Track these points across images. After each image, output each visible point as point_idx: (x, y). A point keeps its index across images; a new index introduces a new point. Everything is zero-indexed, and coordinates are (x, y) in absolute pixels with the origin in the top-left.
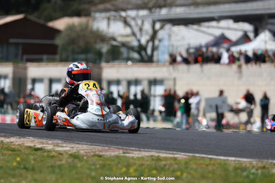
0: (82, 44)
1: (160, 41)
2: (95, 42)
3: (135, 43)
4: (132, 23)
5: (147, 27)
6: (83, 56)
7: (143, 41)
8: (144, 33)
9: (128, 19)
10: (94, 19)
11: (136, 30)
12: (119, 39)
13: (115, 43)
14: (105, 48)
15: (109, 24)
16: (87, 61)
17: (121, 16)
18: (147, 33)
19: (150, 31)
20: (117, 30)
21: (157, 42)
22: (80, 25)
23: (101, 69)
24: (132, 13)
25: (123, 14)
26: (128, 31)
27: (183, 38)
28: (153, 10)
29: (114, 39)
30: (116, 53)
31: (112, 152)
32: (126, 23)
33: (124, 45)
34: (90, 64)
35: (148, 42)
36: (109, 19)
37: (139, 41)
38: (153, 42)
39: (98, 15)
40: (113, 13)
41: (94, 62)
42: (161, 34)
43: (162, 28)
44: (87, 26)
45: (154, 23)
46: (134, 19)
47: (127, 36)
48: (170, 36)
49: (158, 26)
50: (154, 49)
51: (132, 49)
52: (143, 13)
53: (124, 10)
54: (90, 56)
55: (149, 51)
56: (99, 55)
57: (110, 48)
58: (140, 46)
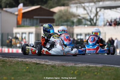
0: (65, 18)
1: (99, 16)
2: (71, 17)
3: (88, 18)
4: (87, 9)
5: (94, 10)
6: (65, 23)
7: (92, 17)
8: (92, 13)
9: (86, 7)
10: (70, 7)
11: (89, 12)
12: (82, 16)
13: (79, 18)
14: (75, 20)
15: (77, 10)
16: (67, 25)
17: (82, 6)
18: (94, 13)
21: (98, 17)
22: (64, 10)
23: (73, 29)
24: (87, 4)
25: (83, 5)
26: (85, 12)
27: (109, 15)
28: (96, 3)
29: (79, 16)
30: (80, 22)
32: (84, 9)
33: (84, 18)
34: (69, 27)
35: (94, 17)
36: (77, 7)
37: (90, 16)
38: (96, 17)
39: (72, 5)
40: (79, 5)
41: (71, 26)
42: (100, 13)
43: (100, 11)
44: (67, 10)
45: (97, 9)
46: (88, 7)
47: (85, 14)
48: (104, 14)
50: (97, 20)
51: (87, 20)
52: (92, 4)
53: (83, 3)
54: (69, 23)
55: (95, 21)
56: (73, 23)
57: (77, 20)
58: (91, 19)
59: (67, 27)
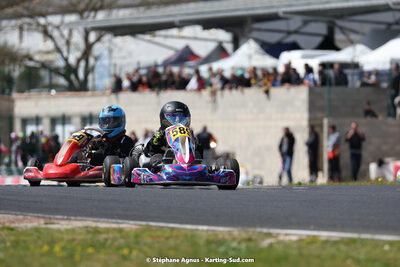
1: (96, 59)
2: (3, 64)
3: (61, 63)
4: (56, 34)
5: (78, 38)
7: (72, 60)
8: (72, 47)
9: (50, 28)
11: (61, 43)
12: (38, 58)
13: (31, 64)
14: (17, 72)
15: (21, 37)
17: (38, 24)
18: (77, 49)
19: (82, 46)
20: (33, 44)
21: (92, 61)
23: (12, 101)
24: (55, 19)
25: (42, 21)
26: (50, 45)
27: (130, 54)
28: (86, 14)
29: (31, 59)
30: (32, 80)
31: (29, 223)
32: (46, 34)
33: (44, 65)
35: (79, 61)
36: (21, 29)
37: (66, 60)
38: (87, 61)
39: (4, 23)
40: (27, 20)
42: (97, 49)
43: (98, 39)
45: (87, 33)
46: (58, 27)
47: (48, 53)
48: (110, 51)
49: (92, 37)
50: (87, 72)
51: (56, 71)
52: (72, 18)
53: (44, 15)
55: (81, 75)
56: (9, 81)
58: (68, 66)
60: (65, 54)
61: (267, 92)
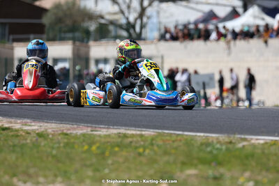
0: (69, 22)
1: (149, 18)
2: (83, 21)
3: (123, 21)
4: (120, 1)
5: (136, 4)
6: (70, 35)
7: (132, 19)
8: (132, 10)
11: (124, 7)
12: (108, 17)
13: (103, 21)
14: (93, 27)
15: (96, 3)
16: (74, 40)
18: (135, 11)
19: (138, 8)
20: (106, 8)
21: (145, 19)
22: (67, 3)
23: (88, 47)
26: (116, 8)
27: (172, 15)
29: (102, 17)
30: (103, 32)
32: (113, 1)
33: (112, 23)
34: (78, 43)
35: (136, 20)
37: (127, 19)
38: (142, 20)
41: (82, 41)
42: (149, 11)
43: (150, 5)
44: (74, 5)
45: (142, 0)
47: (115, 14)
48: (158, 13)
49: (146, 3)
50: (142, 27)
51: (121, 27)
54: (77, 34)
55: (138, 29)
56: (87, 33)
57: (98, 26)
58: (129, 23)
59: (74, 44)
60: (126, 14)
61: (266, 42)
